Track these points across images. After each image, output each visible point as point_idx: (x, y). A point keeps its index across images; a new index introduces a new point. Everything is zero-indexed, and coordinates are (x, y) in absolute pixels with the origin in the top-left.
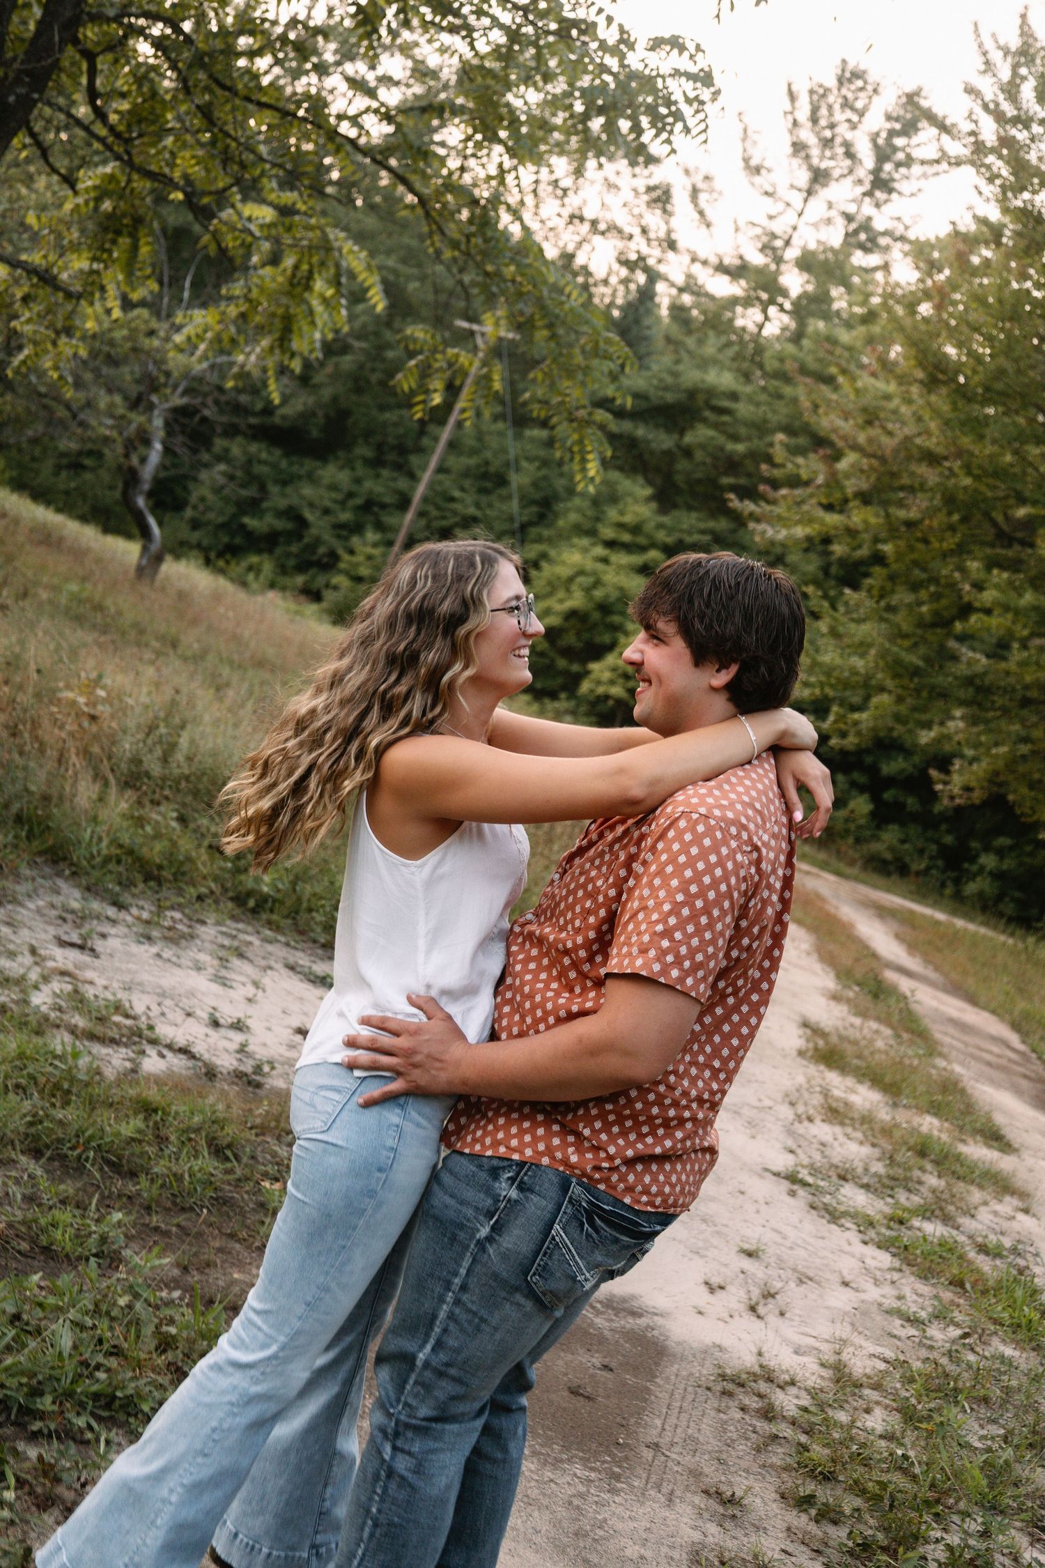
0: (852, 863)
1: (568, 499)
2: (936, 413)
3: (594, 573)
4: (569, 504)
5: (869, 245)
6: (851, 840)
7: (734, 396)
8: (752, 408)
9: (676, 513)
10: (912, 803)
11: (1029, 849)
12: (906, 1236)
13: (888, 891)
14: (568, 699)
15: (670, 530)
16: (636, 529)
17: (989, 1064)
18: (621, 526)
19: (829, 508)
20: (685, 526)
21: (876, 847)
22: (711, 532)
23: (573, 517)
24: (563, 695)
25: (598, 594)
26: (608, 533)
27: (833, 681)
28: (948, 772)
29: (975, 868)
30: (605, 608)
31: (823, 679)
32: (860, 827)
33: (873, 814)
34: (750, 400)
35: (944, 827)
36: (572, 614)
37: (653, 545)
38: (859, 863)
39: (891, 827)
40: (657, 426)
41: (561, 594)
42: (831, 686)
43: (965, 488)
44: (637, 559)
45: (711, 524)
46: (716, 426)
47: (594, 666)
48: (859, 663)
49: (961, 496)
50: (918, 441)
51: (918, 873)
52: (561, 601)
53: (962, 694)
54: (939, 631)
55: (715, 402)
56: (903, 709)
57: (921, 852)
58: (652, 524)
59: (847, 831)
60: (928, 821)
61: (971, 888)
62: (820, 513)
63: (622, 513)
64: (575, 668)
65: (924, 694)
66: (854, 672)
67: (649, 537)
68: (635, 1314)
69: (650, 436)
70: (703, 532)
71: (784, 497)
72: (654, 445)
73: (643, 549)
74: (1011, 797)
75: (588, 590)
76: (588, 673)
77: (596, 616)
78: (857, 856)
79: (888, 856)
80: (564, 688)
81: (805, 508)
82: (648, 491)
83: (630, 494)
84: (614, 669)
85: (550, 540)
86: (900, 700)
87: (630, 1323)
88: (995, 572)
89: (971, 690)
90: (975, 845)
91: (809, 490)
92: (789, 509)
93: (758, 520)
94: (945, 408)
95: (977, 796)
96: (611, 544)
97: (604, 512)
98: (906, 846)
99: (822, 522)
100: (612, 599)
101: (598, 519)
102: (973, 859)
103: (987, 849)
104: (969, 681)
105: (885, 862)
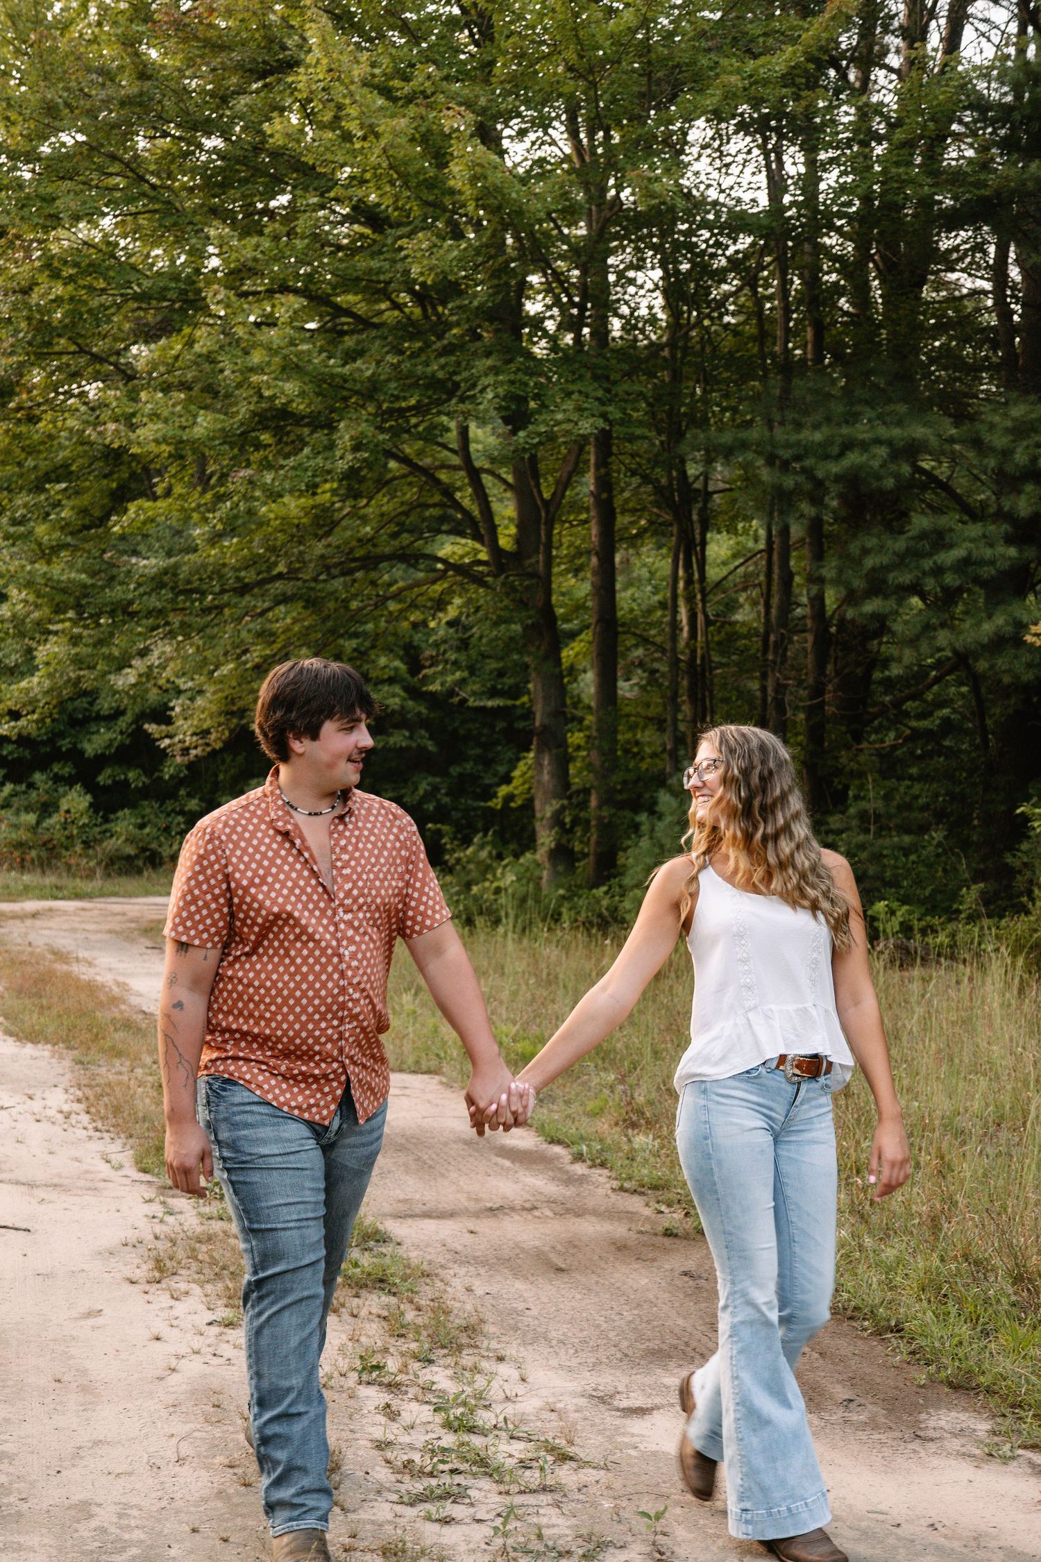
0: (90, 875)
6: (79, 848)
10: (134, 777)
21: (111, 844)
28: (169, 721)
32: (83, 828)
33: (95, 807)
38: (99, 873)
39: (120, 814)
56: (81, 650)
59: (71, 838)
78: (92, 864)
79: (130, 850)
86: (74, 639)
95: (217, 739)
98: (146, 830)
105: (129, 858)
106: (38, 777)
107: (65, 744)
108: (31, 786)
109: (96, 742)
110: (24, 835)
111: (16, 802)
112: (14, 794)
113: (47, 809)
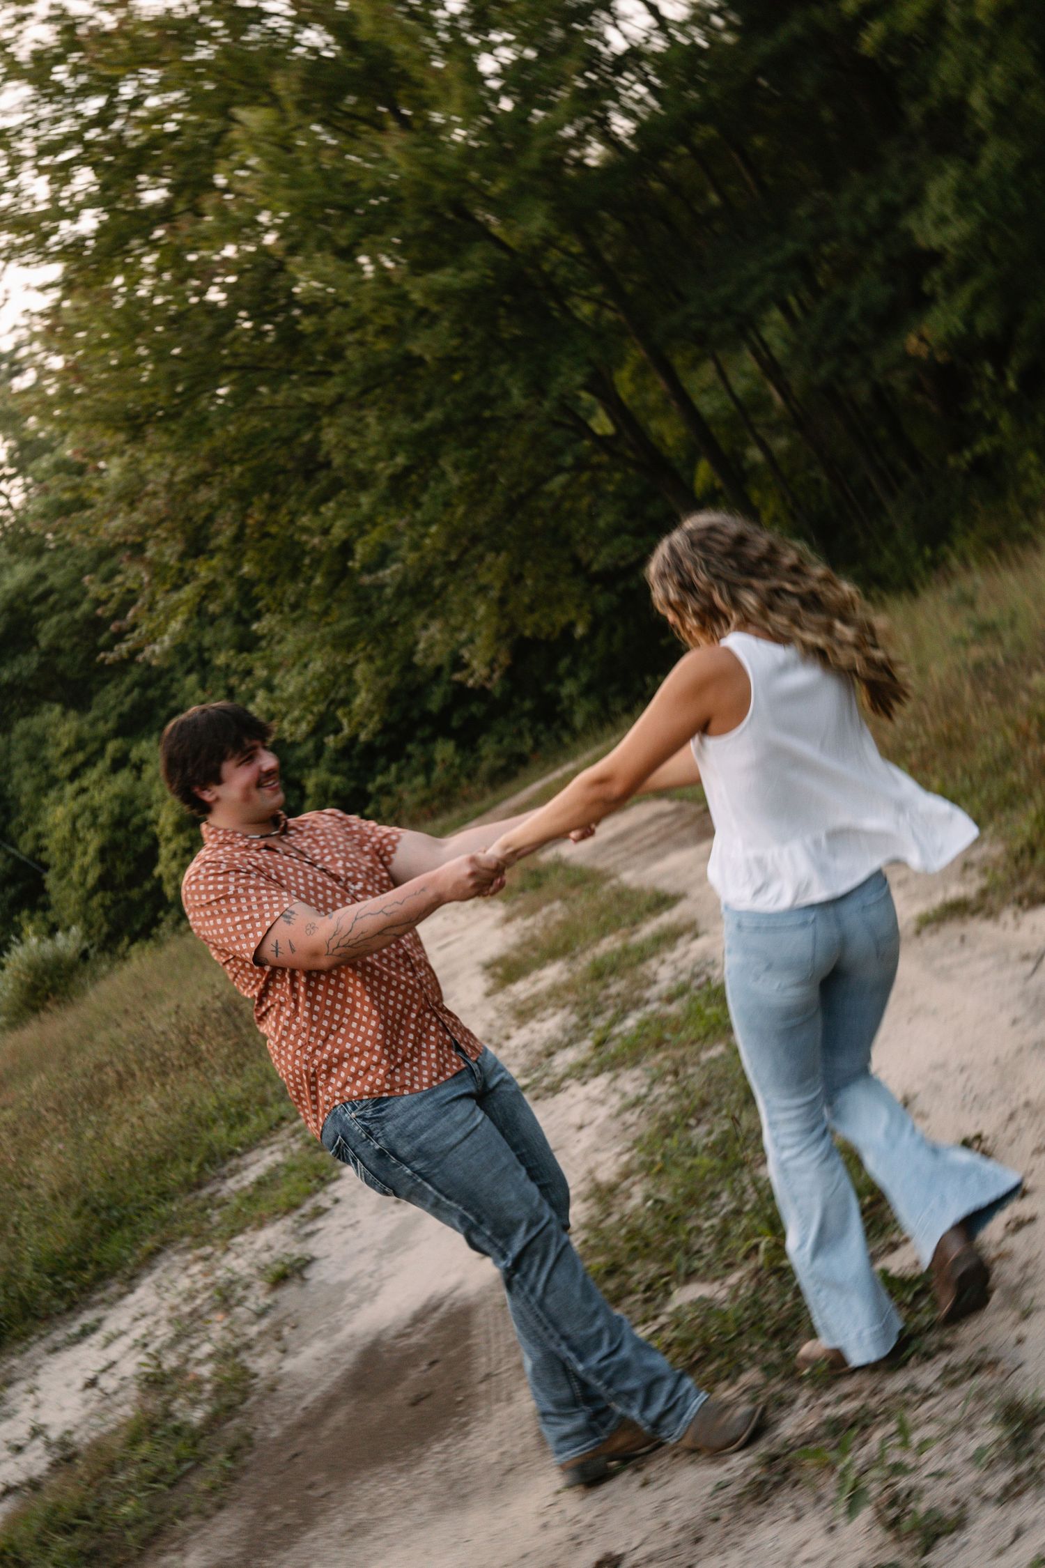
0: (482, 796)
1: (11, 778)
2: (163, 449)
3: (84, 808)
4: (15, 781)
5: (15, 368)
6: (464, 781)
7: (40, 577)
8: (62, 572)
9: (96, 699)
10: (476, 709)
11: (586, 649)
12: (612, 1048)
13: (526, 785)
14: (167, 913)
15: (105, 718)
16: (80, 744)
17: (653, 845)
18: (67, 753)
19: (176, 587)
20: (112, 703)
21: (485, 767)
22: (135, 684)
23: (27, 786)
24: (161, 914)
25: (103, 818)
26: (64, 769)
27: (312, 698)
28: (466, 666)
29: (566, 703)
30: (119, 822)
31: (302, 705)
32: (460, 766)
33: (460, 747)
34: (55, 567)
35: (516, 700)
36: (102, 853)
37: (104, 742)
38: (488, 790)
39: (481, 741)
40: (13, 657)
41: (79, 849)
42: (314, 703)
43: (242, 475)
44: (103, 764)
45: (128, 680)
46: (53, 610)
47: (159, 870)
48: (317, 666)
49: (246, 483)
50: (177, 479)
51: (534, 750)
52: (85, 853)
53: (403, 609)
54: (342, 584)
55: (31, 597)
56: (379, 663)
57: (520, 734)
58: (86, 727)
59: (456, 778)
60: (499, 708)
61: (579, 720)
62: (175, 597)
63: (58, 744)
64: (148, 886)
65: (381, 637)
66: (319, 677)
67: (94, 739)
68: (436, 1308)
69: (16, 670)
70: (129, 692)
71: (135, 616)
72: (25, 673)
73: (100, 752)
74: (527, 633)
75: (93, 824)
76: (160, 878)
77: (120, 835)
78: (479, 786)
79: (501, 762)
80: (157, 909)
81: (161, 605)
82: (58, 709)
83: (48, 726)
84: (175, 855)
85: (32, 820)
86: (370, 659)
87: (437, 1316)
88: (323, 509)
89: (407, 600)
90: (549, 687)
91: (147, 592)
92: (151, 620)
93: (141, 650)
94: (165, 440)
95: (504, 659)
96: (75, 775)
97: (44, 758)
98: (506, 741)
99: (181, 602)
100: (117, 810)
101: (46, 768)
102: (557, 699)
103: (560, 682)
104: (400, 592)
105: (503, 770)
106: (410, 748)
107: (415, 714)
108: (409, 757)
109: (435, 702)
110: (422, 794)
111: (406, 774)
112: (400, 770)
113: (428, 767)
